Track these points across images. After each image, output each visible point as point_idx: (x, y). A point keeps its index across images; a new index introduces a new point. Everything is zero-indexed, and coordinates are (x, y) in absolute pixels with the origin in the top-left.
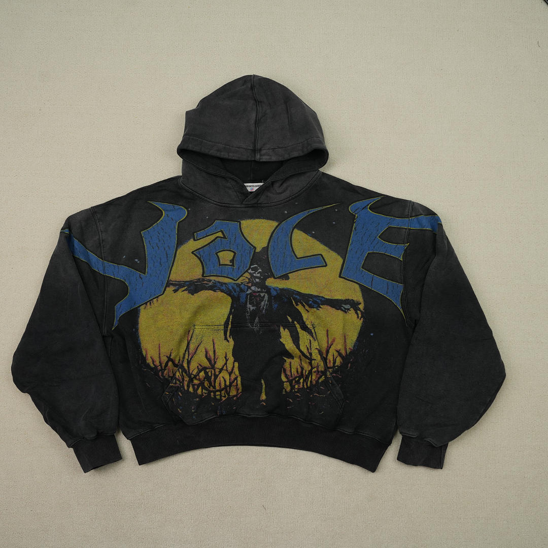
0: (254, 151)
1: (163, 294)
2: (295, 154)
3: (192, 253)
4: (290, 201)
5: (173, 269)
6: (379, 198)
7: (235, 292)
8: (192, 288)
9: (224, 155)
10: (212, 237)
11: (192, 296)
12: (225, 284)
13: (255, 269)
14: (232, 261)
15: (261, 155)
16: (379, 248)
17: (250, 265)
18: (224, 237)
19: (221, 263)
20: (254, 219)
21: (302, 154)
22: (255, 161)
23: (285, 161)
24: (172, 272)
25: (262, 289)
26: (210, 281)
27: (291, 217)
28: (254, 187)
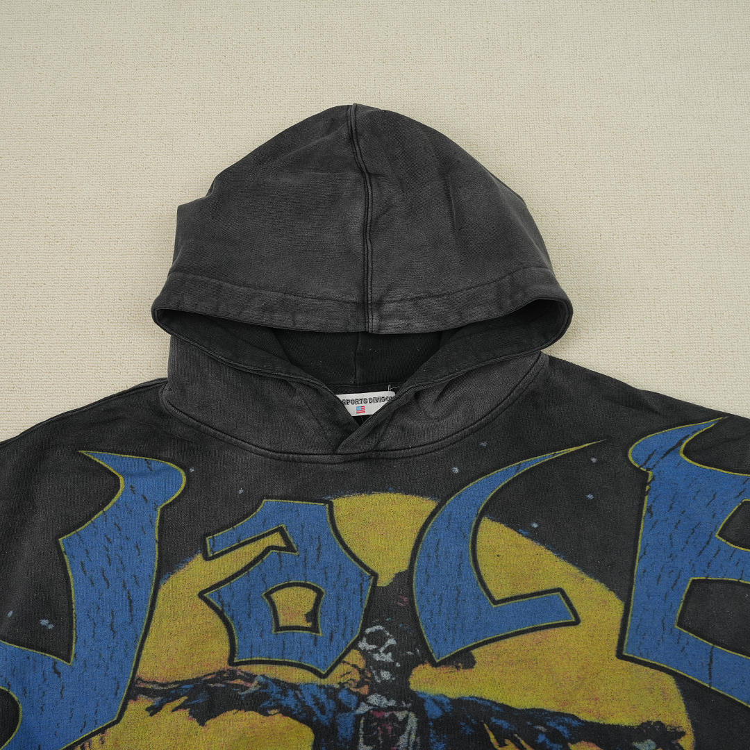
0: (364, 306)
1: (118, 721)
2: (478, 314)
3: (201, 595)
4: (466, 439)
5: (147, 645)
6: (711, 424)
7: (323, 713)
8: (201, 701)
9: (281, 320)
10: (252, 550)
11: (200, 729)
12: (294, 687)
13: (377, 639)
14: (312, 616)
15: (381, 317)
16: (721, 566)
17: (364, 626)
18: (289, 548)
19: (282, 624)
20: (370, 493)
21: (496, 313)
22: (365, 333)
23: (449, 330)
24: (144, 652)
25: (399, 701)
26: (250, 678)
27: (471, 484)
28: (366, 402)
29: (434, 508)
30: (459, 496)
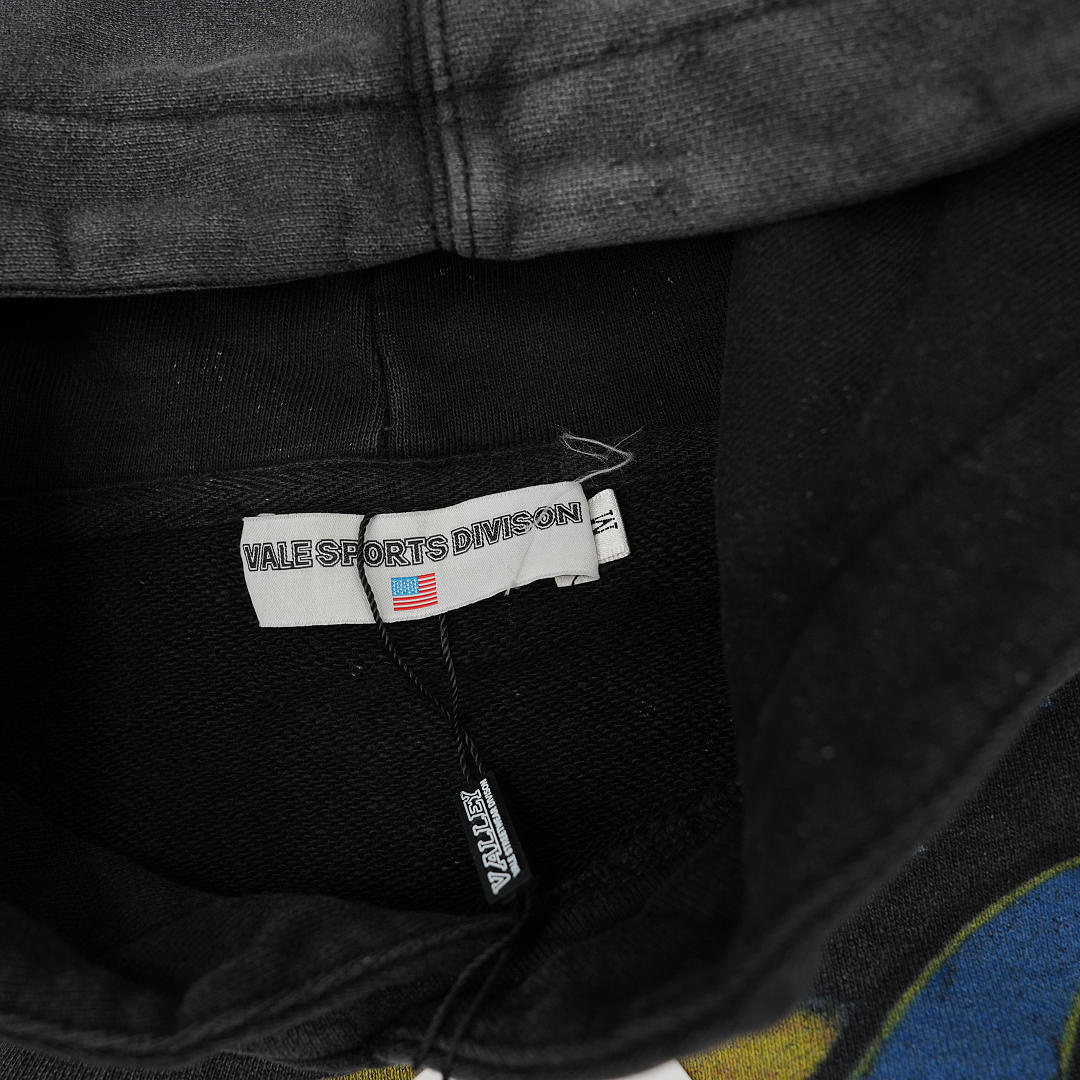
0: (414, 112)
22: (439, 261)
27: (994, 909)
28: (439, 554)
29: (820, 1054)
30: (947, 974)
